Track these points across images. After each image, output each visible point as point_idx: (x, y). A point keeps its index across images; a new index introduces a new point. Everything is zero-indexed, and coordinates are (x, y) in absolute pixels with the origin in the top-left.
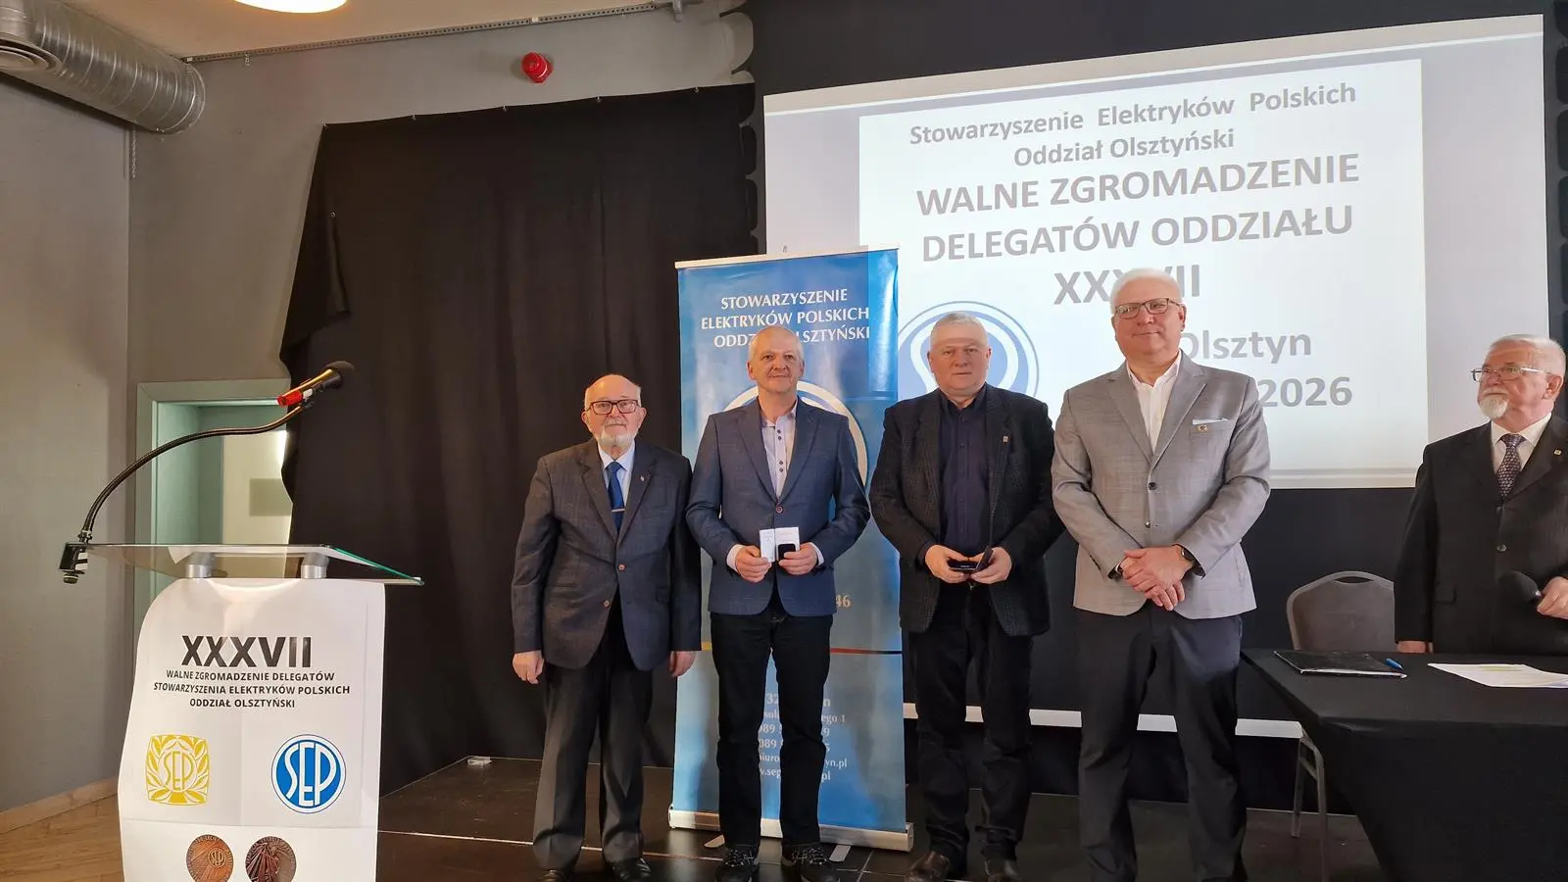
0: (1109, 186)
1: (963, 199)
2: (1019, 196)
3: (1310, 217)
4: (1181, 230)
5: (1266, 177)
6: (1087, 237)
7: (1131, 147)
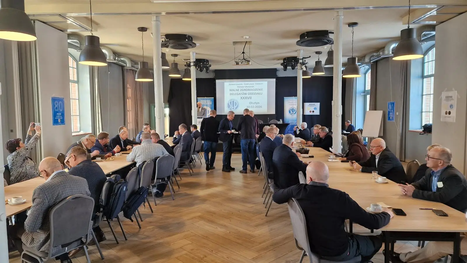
0: (245, 90)
1: (233, 90)
2: (238, 90)
3: (259, 93)
4: (250, 94)
5: (256, 90)
6: (243, 94)
7: (246, 87)
